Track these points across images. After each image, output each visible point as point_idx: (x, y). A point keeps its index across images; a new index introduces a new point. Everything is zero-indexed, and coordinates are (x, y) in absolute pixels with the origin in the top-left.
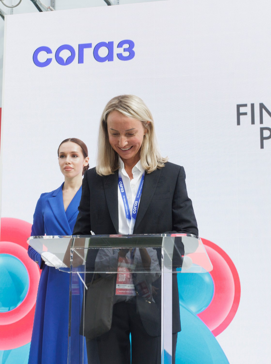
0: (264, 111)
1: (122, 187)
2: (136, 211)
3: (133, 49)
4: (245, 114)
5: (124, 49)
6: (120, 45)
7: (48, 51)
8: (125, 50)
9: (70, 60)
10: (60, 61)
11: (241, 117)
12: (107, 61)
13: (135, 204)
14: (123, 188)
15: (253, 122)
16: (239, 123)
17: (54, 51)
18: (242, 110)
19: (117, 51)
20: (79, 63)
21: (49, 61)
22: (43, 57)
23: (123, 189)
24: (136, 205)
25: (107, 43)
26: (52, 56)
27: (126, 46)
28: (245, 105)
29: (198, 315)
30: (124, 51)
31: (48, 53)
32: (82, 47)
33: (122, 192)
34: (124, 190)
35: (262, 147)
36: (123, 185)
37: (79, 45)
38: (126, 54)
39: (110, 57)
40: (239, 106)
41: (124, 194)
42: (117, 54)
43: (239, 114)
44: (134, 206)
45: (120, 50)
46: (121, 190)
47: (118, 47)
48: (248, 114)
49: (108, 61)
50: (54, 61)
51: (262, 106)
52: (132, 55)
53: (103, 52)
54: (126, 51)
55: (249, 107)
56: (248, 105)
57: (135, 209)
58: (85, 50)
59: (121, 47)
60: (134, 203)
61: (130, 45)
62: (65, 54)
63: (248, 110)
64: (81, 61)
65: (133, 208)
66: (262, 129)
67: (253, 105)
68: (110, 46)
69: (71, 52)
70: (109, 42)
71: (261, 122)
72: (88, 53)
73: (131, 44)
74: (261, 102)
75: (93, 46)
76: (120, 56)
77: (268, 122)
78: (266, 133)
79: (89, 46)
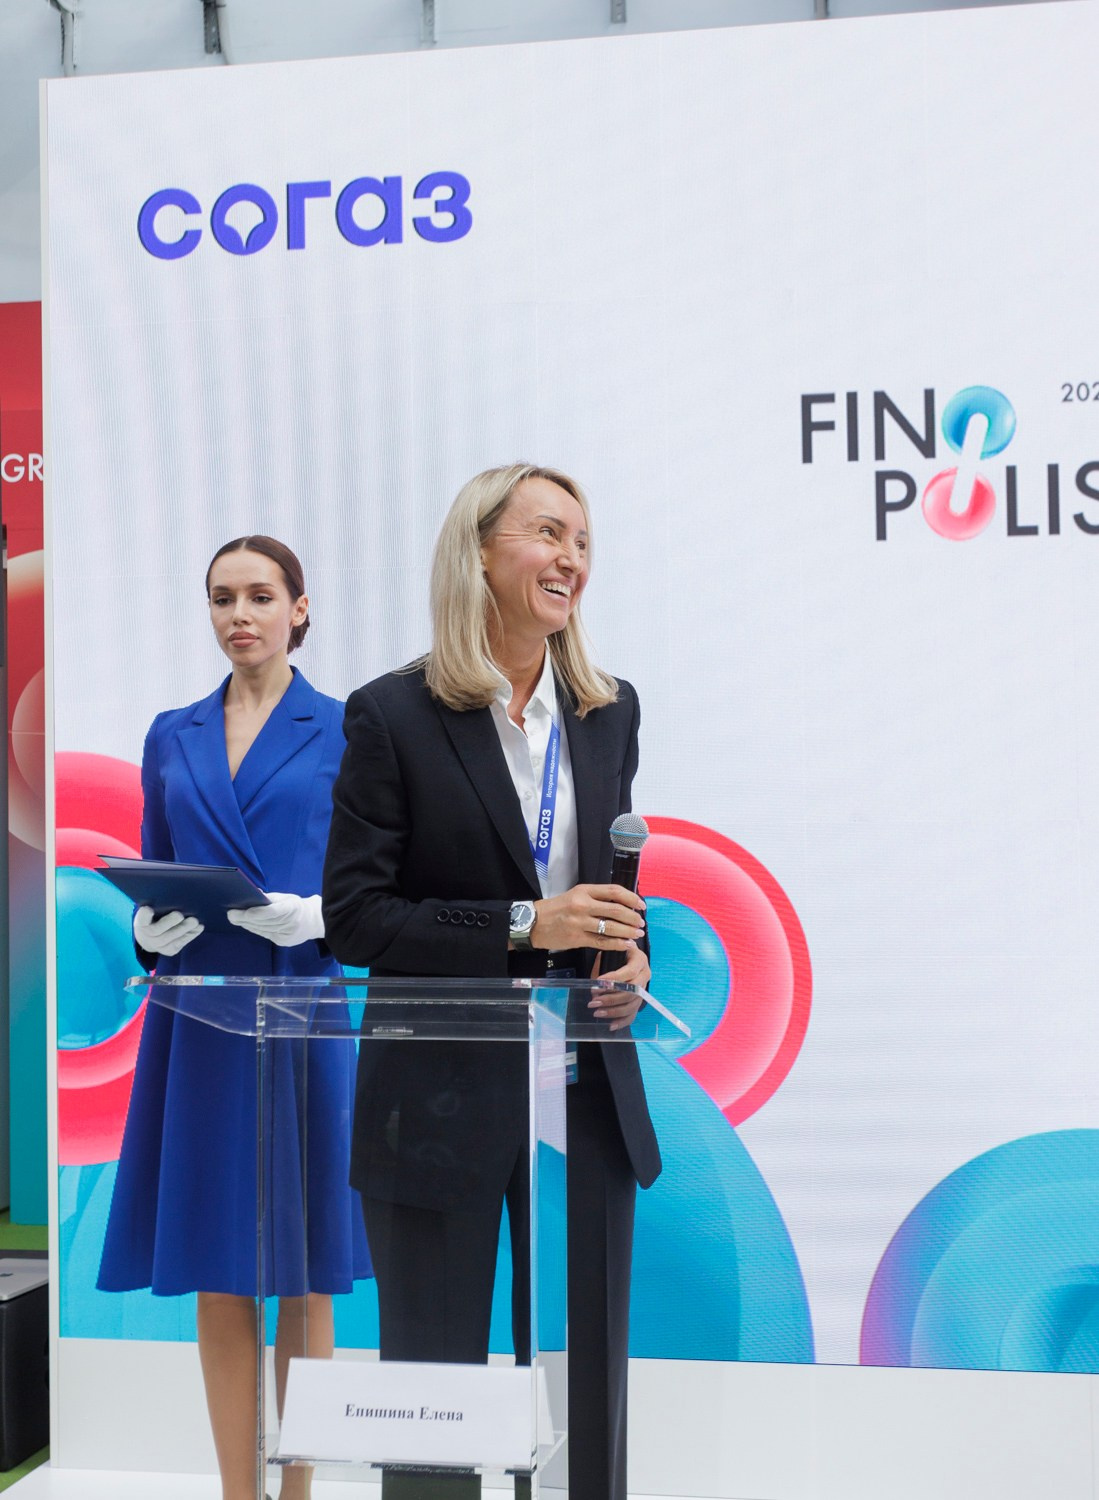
0: (887, 417)
3: (468, 205)
4: (829, 426)
5: (437, 203)
6: (423, 189)
7: (189, 204)
8: (440, 206)
9: (260, 237)
10: (228, 239)
11: (816, 435)
12: (383, 241)
15: (853, 454)
16: (807, 457)
17: (207, 206)
18: (819, 413)
19: (413, 208)
20: (289, 248)
21: (190, 240)
22: (170, 224)
25: (382, 180)
26: (202, 221)
27: (443, 193)
28: (829, 398)
29: (680, 1060)
30: (437, 210)
31: (186, 212)
32: (298, 194)
35: (881, 534)
37: (288, 186)
38: (444, 220)
39: (390, 231)
40: (808, 401)
42: (414, 220)
43: (809, 427)
45: (424, 208)
47: (415, 196)
48: (837, 426)
49: (386, 242)
50: (208, 238)
51: (882, 402)
52: (462, 225)
53: (369, 212)
54: (443, 210)
55: (842, 401)
56: (837, 398)
58: (311, 205)
59: (428, 195)
61: (454, 191)
62: (244, 217)
63: (837, 412)
64: (296, 240)
66: (881, 478)
67: (852, 399)
68: (389, 190)
69: (263, 212)
70: (385, 180)
71: (880, 454)
72: (319, 213)
73: (459, 185)
74: (879, 388)
75: (336, 191)
76: (423, 227)
77: (901, 453)
78: (895, 491)
79: (321, 189)
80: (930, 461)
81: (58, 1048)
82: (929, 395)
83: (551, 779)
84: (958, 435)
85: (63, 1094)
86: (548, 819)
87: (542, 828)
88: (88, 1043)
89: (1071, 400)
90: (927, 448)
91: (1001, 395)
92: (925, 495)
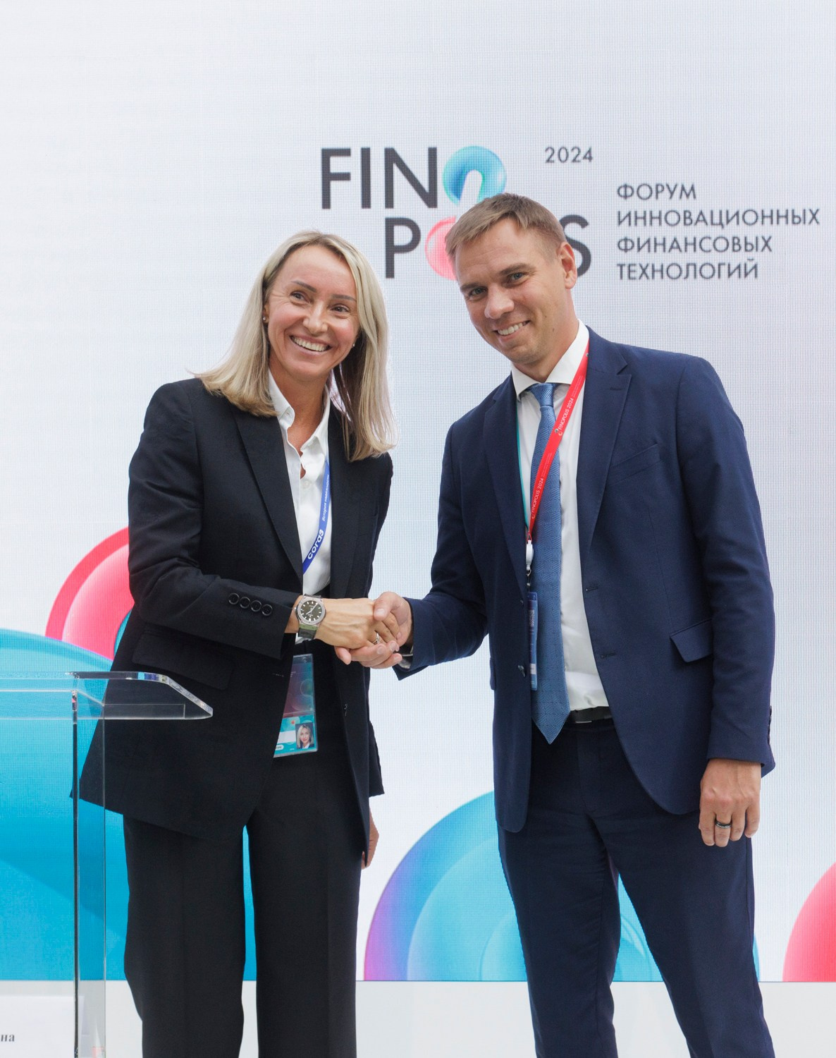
0: (396, 171)
4: (345, 177)
11: (334, 184)
15: (366, 203)
16: (326, 203)
18: (337, 165)
28: (346, 152)
35: (390, 273)
40: (327, 154)
43: (328, 177)
48: (352, 176)
51: (392, 157)
55: (357, 156)
56: (353, 152)
63: (352, 165)
66: (391, 224)
67: (366, 153)
71: (389, 203)
74: (390, 146)
77: (408, 203)
78: (402, 235)
80: (432, 210)
82: (432, 153)
84: (457, 188)
89: (553, 162)
90: (430, 199)
91: (494, 155)
92: (427, 241)
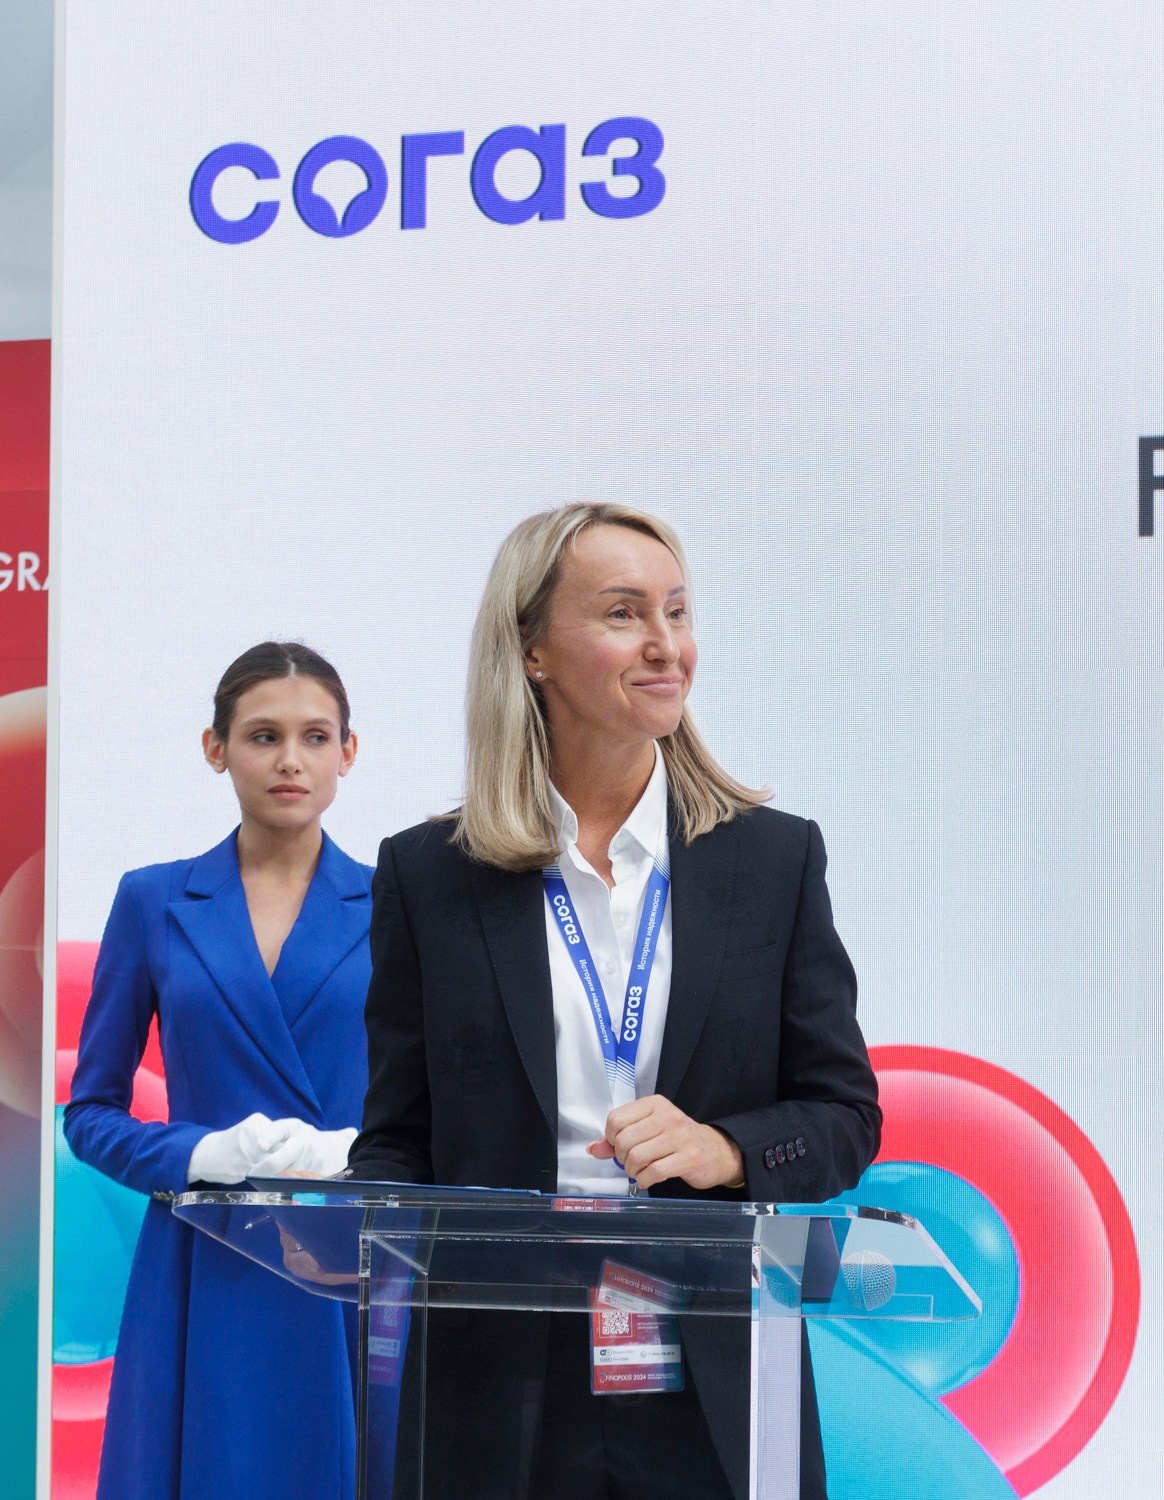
1: (570, 918)
2: (634, 1029)
3: (659, 164)
5: (615, 162)
6: (596, 143)
7: (261, 164)
8: (619, 167)
9: (362, 211)
10: (316, 214)
12: (536, 217)
13: (631, 999)
14: (574, 927)
17: (288, 167)
19: (580, 169)
20: (403, 226)
21: (263, 216)
22: (234, 194)
23: (574, 931)
24: (634, 1003)
25: (537, 130)
26: (279, 190)
27: (625, 147)
30: (615, 172)
31: (258, 177)
32: (418, 149)
33: (572, 943)
34: (580, 932)
36: (573, 913)
37: (404, 139)
38: (625, 187)
39: (547, 203)
40: (1148, 446)
41: (580, 952)
42: (583, 187)
43: (1150, 483)
44: (629, 1010)
45: (597, 169)
46: (568, 933)
47: (584, 153)
49: (541, 218)
50: (288, 213)
52: (651, 192)
53: (517, 175)
54: (625, 172)
57: (631, 1023)
58: (433, 163)
59: (603, 151)
60: (628, 995)
61: (640, 144)
62: (340, 184)
64: (413, 215)
65: (625, 1017)
68: (547, 144)
69: (368, 175)
70: (542, 129)
72: (447, 177)
73: (648, 137)
75: (471, 146)
76: (596, 198)
79: (451, 143)
81: (53, 1362)
83: (647, 944)
85: (59, 1427)
86: (638, 1000)
87: (629, 1013)
88: (96, 1356)
